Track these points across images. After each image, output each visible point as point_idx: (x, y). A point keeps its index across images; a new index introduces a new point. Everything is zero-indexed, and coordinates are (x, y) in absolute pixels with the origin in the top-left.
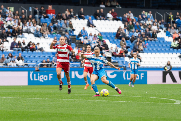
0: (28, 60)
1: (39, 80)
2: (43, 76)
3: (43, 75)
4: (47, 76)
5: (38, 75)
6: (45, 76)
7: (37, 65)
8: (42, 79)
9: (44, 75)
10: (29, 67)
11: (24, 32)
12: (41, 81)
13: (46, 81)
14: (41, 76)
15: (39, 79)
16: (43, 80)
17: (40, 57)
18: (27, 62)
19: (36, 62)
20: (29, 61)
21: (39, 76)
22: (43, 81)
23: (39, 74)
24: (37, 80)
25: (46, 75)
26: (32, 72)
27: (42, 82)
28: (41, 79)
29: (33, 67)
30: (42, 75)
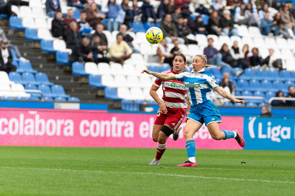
0: (244, 91)
1: (269, 137)
2: (281, 129)
3: (279, 127)
4: (288, 129)
5: (267, 126)
6: (285, 129)
7: (266, 101)
8: (277, 134)
9: (282, 127)
10: (248, 105)
11: (235, 23)
12: (274, 139)
13: (287, 140)
14: (275, 128)
15: (271, 135)
16: (280, 137)
17: (274, 83)
18: (243, 93)
19: (263, 94)
20: (246, 92)
21: (269, 129)
22: (279, 140)
23: (269, 124)
24: (264, 137)
25: (287, 126)
26: (254, 119)
27: (276, 142)
28: (274, 135)
29: (255, 106)
30: (277, 125)
